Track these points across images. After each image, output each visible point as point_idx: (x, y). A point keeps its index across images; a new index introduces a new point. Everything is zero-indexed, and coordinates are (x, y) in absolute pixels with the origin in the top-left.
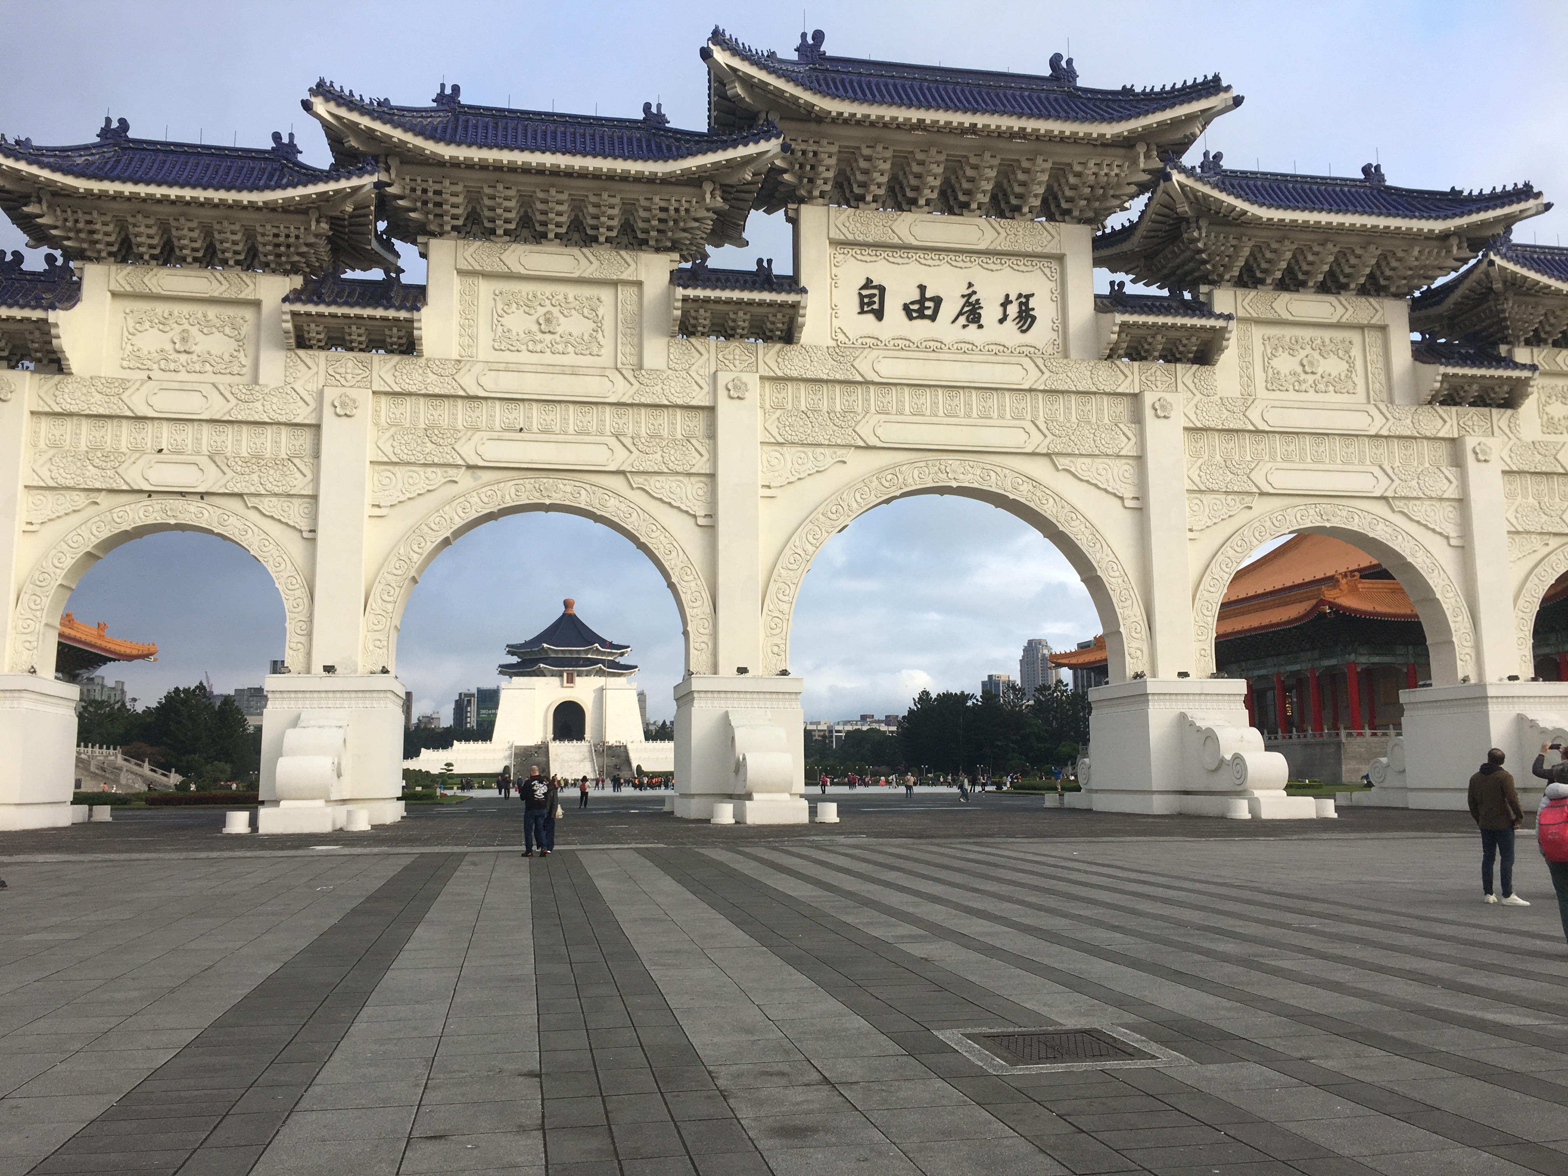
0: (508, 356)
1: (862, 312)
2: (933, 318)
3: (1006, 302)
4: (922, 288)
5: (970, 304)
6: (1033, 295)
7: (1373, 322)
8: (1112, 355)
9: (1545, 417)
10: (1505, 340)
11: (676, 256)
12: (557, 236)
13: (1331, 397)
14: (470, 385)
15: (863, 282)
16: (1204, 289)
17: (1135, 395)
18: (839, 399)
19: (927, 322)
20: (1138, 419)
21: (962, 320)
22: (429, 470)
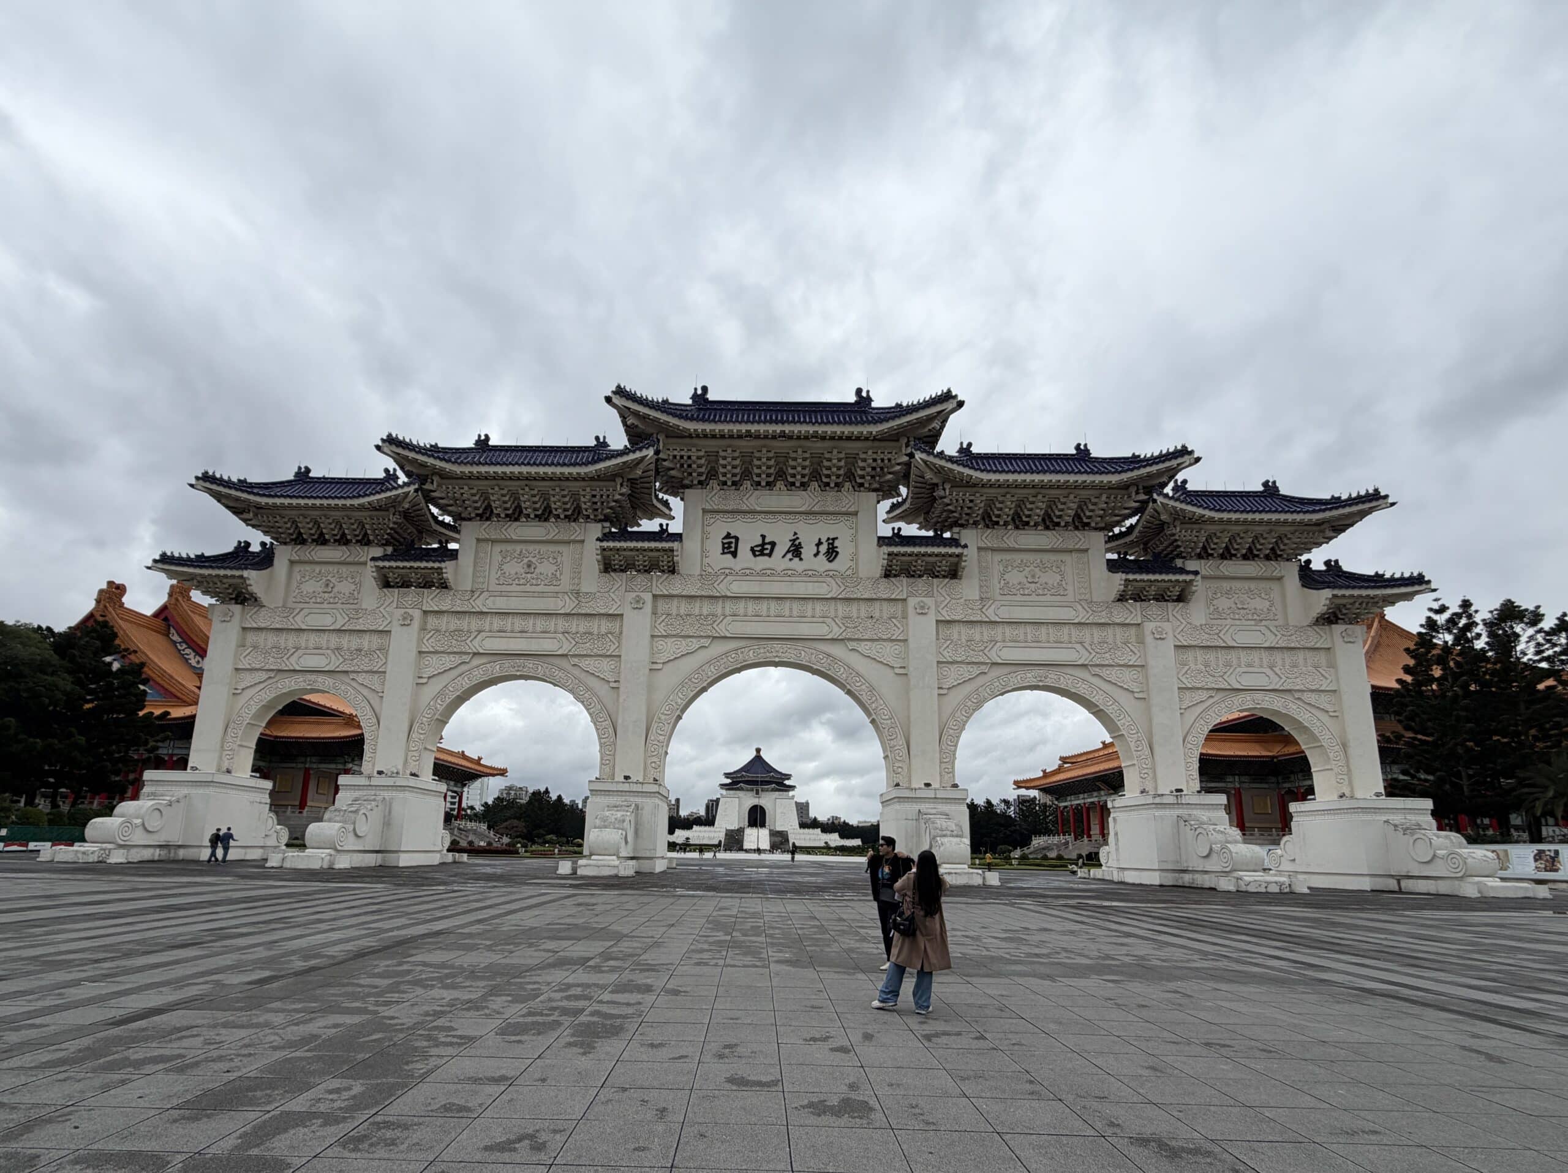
0: (504, 588)
1: (724, 553)
2: (770, 555)
3: (819, 543)
4: (763, 537)
5: (795, 545)
6: (837, 538)
7: (1076, 547)
8: (887, 574)
9: (1212, 608)
10: (1180, 556)
11: (607, 524)
12: (536, 516)
13: (1048, 598)
14: (479, 605)
15: (725, 534)
16: (956, 530)
17: (905, 600)
18: (706, 608)
19: (766, 558)
20: (905, 617)
21: (790, 556)
22: (451, 656)
